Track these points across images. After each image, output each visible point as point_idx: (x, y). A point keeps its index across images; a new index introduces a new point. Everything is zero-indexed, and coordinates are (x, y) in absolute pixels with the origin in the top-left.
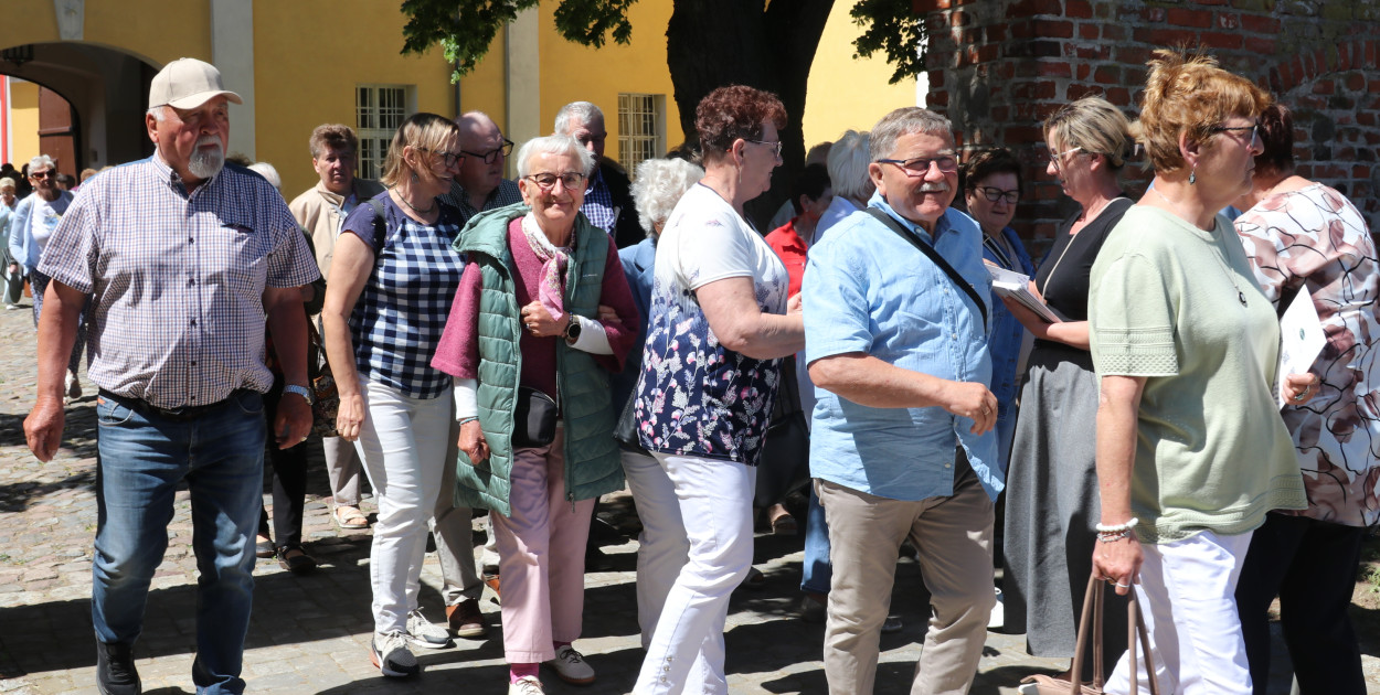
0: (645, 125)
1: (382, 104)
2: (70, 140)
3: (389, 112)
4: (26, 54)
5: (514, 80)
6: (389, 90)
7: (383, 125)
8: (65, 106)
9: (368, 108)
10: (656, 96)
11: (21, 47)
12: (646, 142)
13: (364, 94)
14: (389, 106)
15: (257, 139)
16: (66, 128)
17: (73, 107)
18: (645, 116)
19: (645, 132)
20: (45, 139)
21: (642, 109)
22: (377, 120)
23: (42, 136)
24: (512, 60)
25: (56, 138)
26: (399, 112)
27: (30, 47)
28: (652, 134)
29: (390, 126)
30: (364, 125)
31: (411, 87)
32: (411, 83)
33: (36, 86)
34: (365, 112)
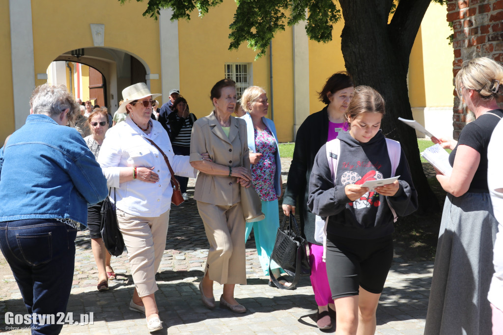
1: (237, 72)
2: (102, 90)
3: (240, 75)
4: (81, 53)
5: (297, 59)
6: (240, 65)
7: (237, 81)
8: (100, 75)
9: (230, 73)
11: (79, 50)
13: (228, 66)
14: (240, 72)
16: (100, 85)
17: (103, 76)
20: (92, 89)
22: (235, 78)
23: (90, 88)
24: (296, 50)
25: (96, 89)
26: (244, 75)
27: (83, 49)
29: (240, 82)
31: (250, 64)
32: (250, 62)
33: (88, 67)
34: (229, 75)
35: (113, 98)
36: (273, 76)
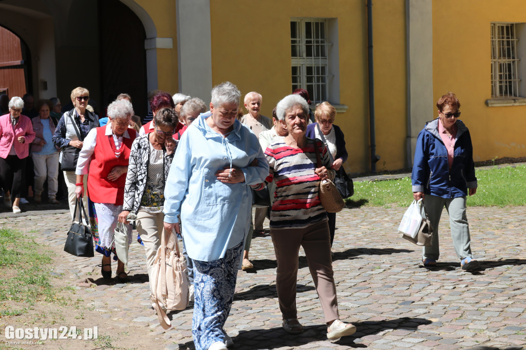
0: (509, 49)
1: (308, 34)
2: (22, 71)
3: (317, 42)
5: (413, 13)
6: (317, 24)
7: (309, 54)
8: (17, 39)
9: (298, 39)
10: (517, 24)
12: (509, 65)
13: (293, 25)
14: (317, 37)
15: (213, 68)
16: (18, 62)
17: (22, 41)
18: (508, 42)
19: (509, 56)
21: (505, 36)
22: (304, 48)
25: (6, 71)
26: (322, 42)
28: (514, 58)
29: (314, 55)
30: (294, 53)
31: (332, 21)
32: (333, 16)
34: (293, 42)
35: (45, 88)
36: (374, 44)
